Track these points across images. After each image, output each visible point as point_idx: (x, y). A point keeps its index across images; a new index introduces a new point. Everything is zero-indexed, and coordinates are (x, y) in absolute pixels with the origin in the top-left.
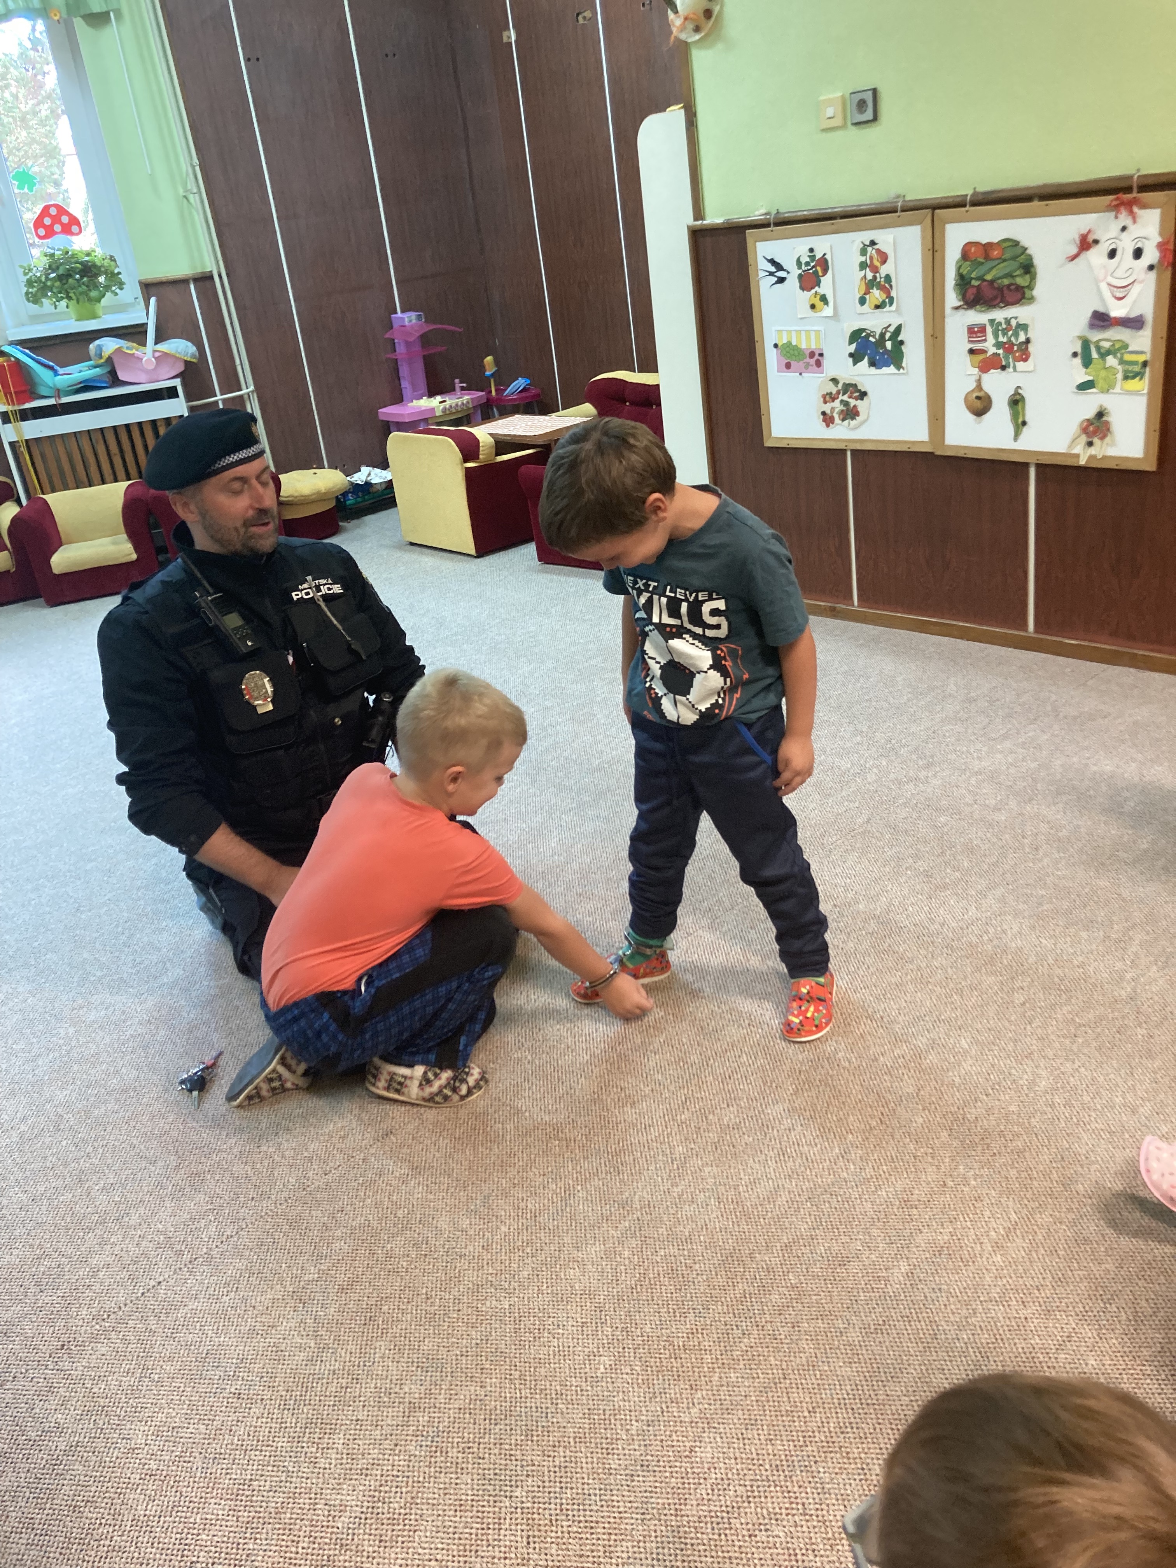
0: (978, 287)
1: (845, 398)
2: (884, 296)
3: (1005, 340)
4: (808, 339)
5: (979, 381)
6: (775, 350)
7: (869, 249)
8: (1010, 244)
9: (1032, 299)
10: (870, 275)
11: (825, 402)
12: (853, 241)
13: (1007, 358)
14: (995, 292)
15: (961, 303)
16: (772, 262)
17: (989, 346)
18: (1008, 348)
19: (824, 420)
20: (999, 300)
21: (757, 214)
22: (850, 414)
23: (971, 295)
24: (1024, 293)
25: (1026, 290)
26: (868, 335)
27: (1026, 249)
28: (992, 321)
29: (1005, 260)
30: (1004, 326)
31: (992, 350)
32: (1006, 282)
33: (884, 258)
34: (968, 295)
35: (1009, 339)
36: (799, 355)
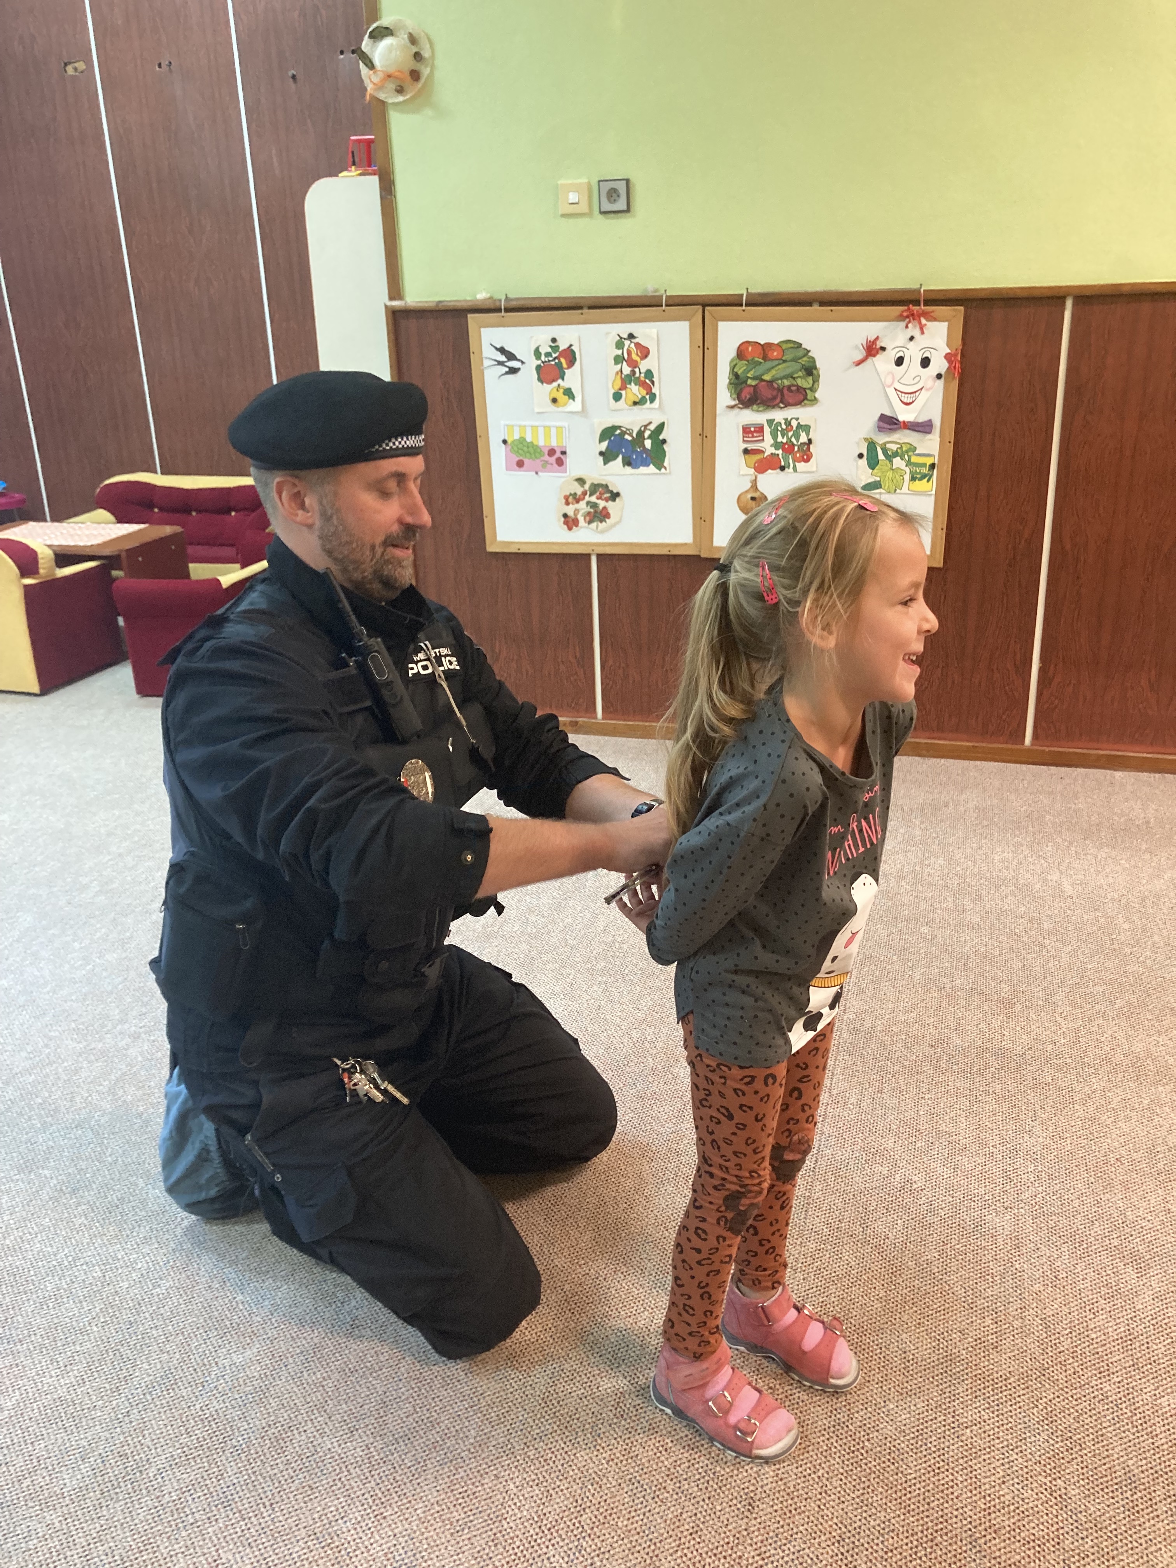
0: (755, 386)
1: (593, 499)
2: (644, 392)
3: (785, 441)
4: (548, 435)
5: (754, 482)
6: (503, 446)
7: (627, 343)
8: (792, 345)
9: (814, 401)
10: (627, 370)
11: (567, 503)
12: (607, 334)
13: (786, 460)
14: (775, 393)
15: (736, 402)
17: (767, 446)
18: (788, 448)
19: (566, 523)
20: (778, 400)
21: (482, 297)
22: (599, 516)
23: (746, 394)
24: (805, 395)
25: (808, 391)
26: (623, 433)
27: (809, 351)
28: (770, 422)
29: (785, 361)
30: (784, 427)
31: (769, 450)
32: (786, 382)
33: (645, 353)
34: (743, 396)
35: (789, 439)
36: (535, 452)
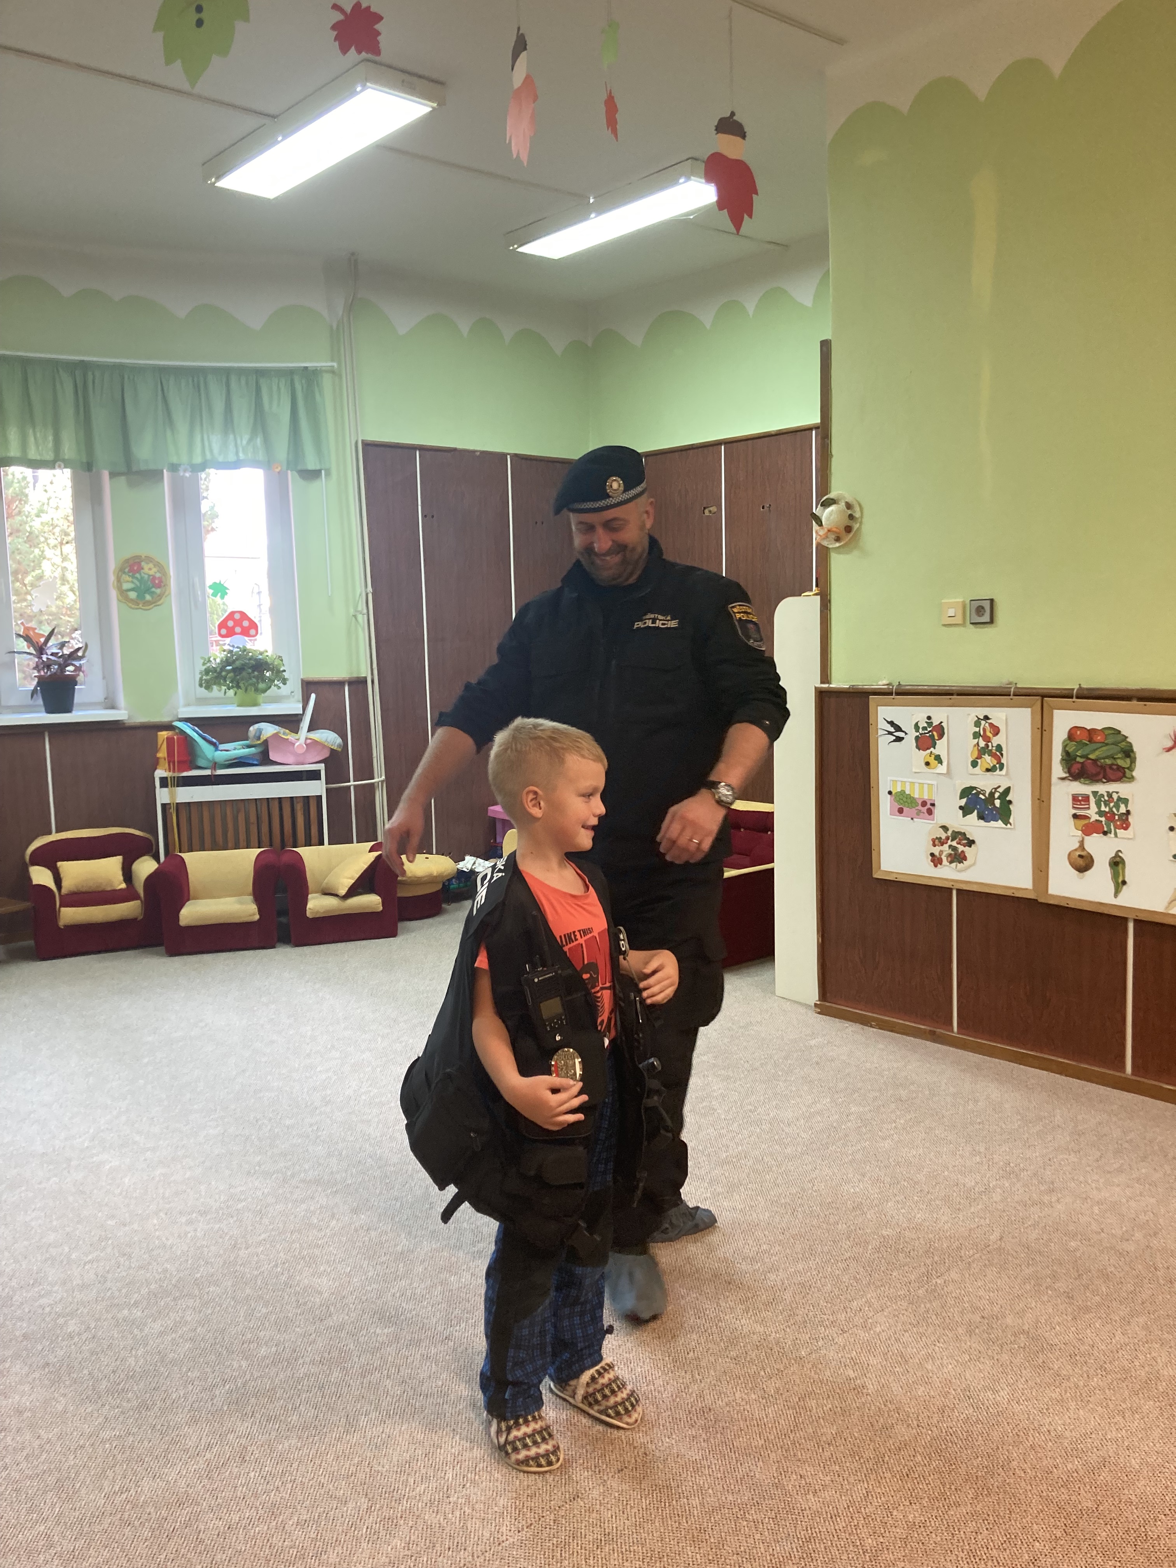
0: (1082, 763)
1: (954, 843)
2: (995, 762)
3: (1107, 810)
4: (921, 790)
5: (1082, 843)
6: (889, 796)
7: (983, 722)
8: (1113, 732)
9: (1132, 779)
10: (982, 744)
11: (934, 845)
12: (969, 715)
13: (1109, 826)
14: (1098, 770)
15: (1067, 775)
16: (892, 723)
17: (1092, 813)
18: (1110, 816)
19: (932, 861)
20: (1101, 776)
21: (881, 683)
22: (958, 858)
23: (1076, 769)
24: (1124, 773)
25: (1126, 770)
26: (978, 793)
27: (1127, 737)
28: (1095, 793)
29: (1107, 744)
30: (1106, 798)
31: (1095, 817)
32: (1108, 762)
33: (996, 731)
34: (1073, 770)
35: (1111, 809)
36: (912, 802)
